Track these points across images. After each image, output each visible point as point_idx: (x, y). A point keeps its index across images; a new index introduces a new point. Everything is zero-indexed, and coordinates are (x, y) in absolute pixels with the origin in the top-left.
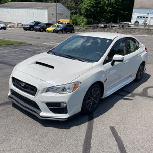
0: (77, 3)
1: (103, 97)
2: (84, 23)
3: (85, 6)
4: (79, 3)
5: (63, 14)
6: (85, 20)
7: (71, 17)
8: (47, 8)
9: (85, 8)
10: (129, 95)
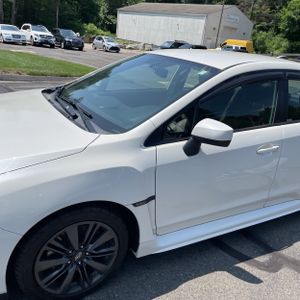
0: (273, 8)
1: (141, 253)
2: (282, 49)
3: (290, 13)
4: (277, 7)
5: (236, 29)
6: (285, 43)
7: (253, 35)
8: (207, 14)
9: (289, 18)
10: (263, 259)
